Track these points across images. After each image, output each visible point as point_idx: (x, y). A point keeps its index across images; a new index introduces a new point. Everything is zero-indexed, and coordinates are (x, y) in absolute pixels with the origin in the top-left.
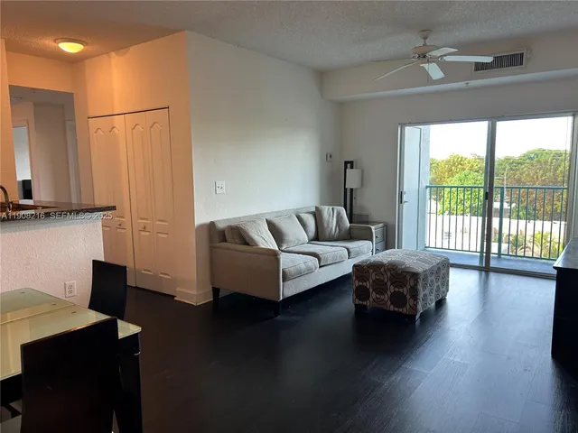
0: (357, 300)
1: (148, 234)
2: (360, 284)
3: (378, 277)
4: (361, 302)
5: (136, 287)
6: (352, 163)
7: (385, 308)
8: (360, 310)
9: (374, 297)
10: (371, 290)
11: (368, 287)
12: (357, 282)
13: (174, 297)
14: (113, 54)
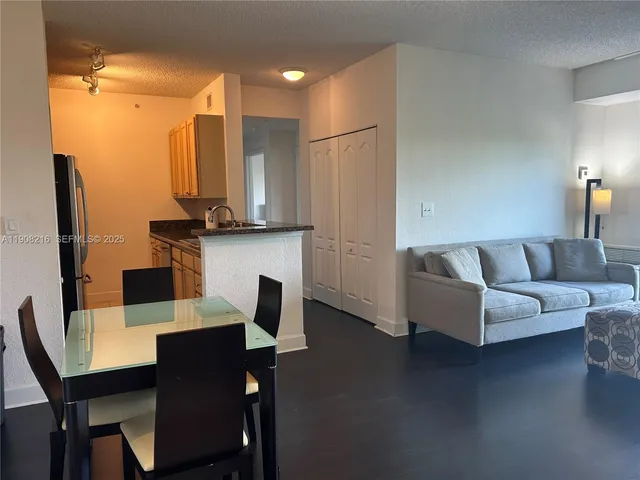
0: (590, 359)
1: (354, 256)
2: (596, 338)
3: (620, 332)
4: (596, 363)
5: (342, 311)
6: (598, 182)
7: (630, 375)
8: (594, 372)
9: (615, 358)
10: (610, 348)
11: (606, 343)
12: (591, 335)
13: (374, 325)
14: (331, 77)
